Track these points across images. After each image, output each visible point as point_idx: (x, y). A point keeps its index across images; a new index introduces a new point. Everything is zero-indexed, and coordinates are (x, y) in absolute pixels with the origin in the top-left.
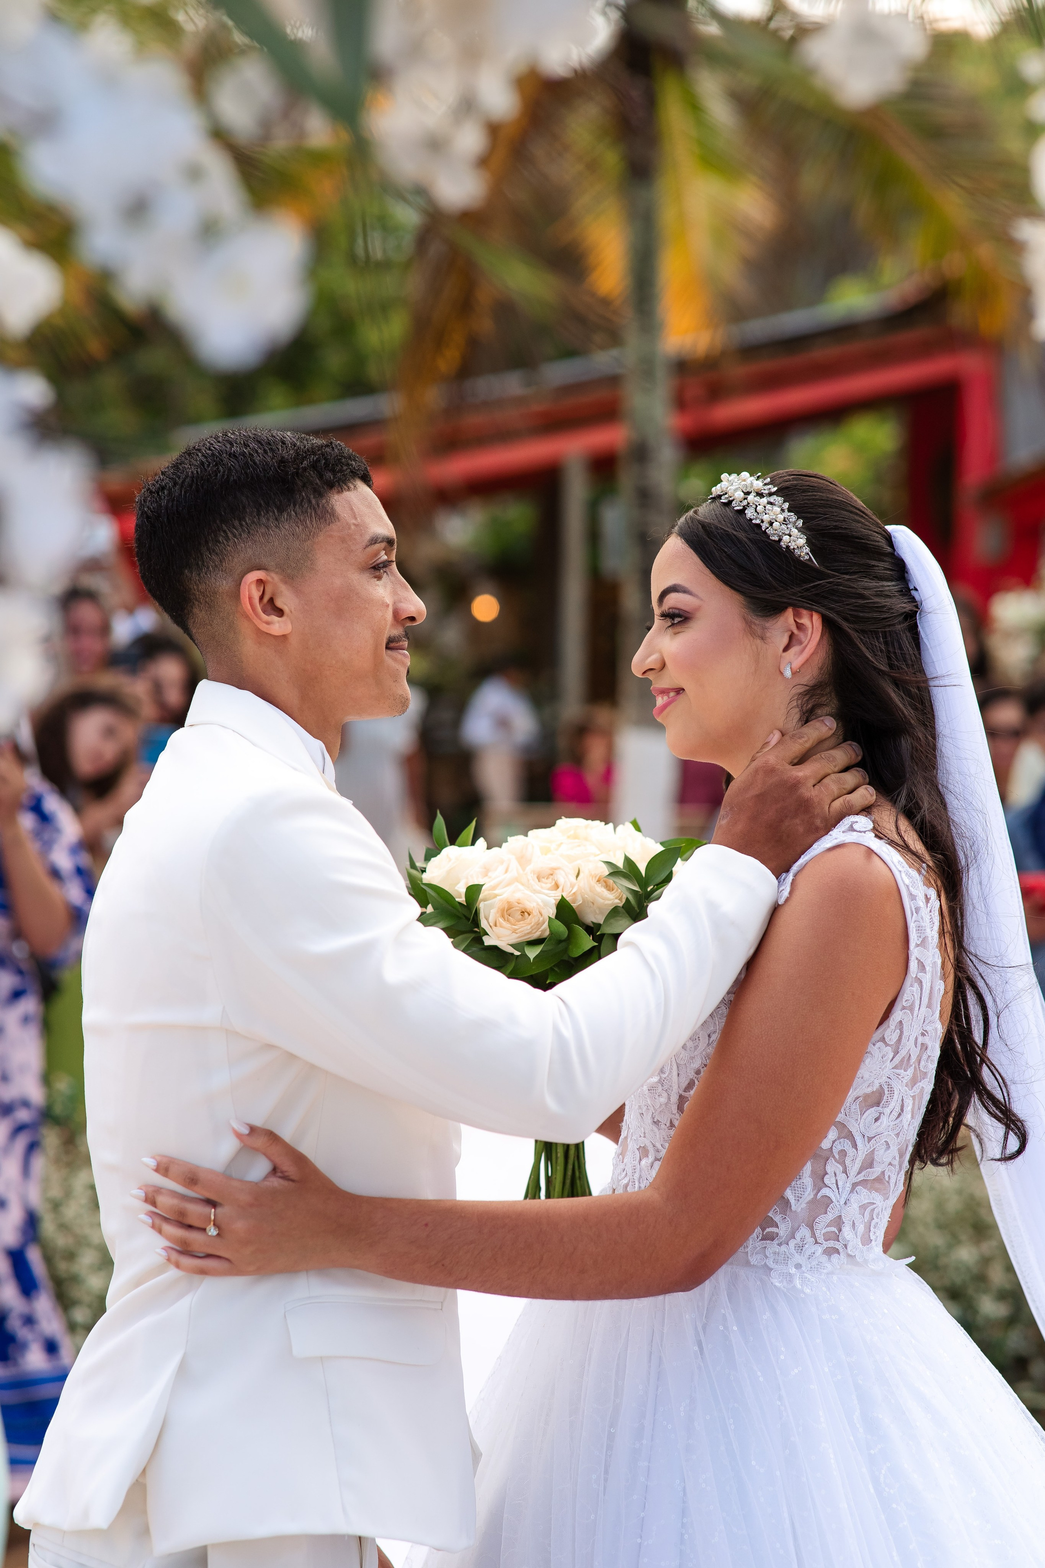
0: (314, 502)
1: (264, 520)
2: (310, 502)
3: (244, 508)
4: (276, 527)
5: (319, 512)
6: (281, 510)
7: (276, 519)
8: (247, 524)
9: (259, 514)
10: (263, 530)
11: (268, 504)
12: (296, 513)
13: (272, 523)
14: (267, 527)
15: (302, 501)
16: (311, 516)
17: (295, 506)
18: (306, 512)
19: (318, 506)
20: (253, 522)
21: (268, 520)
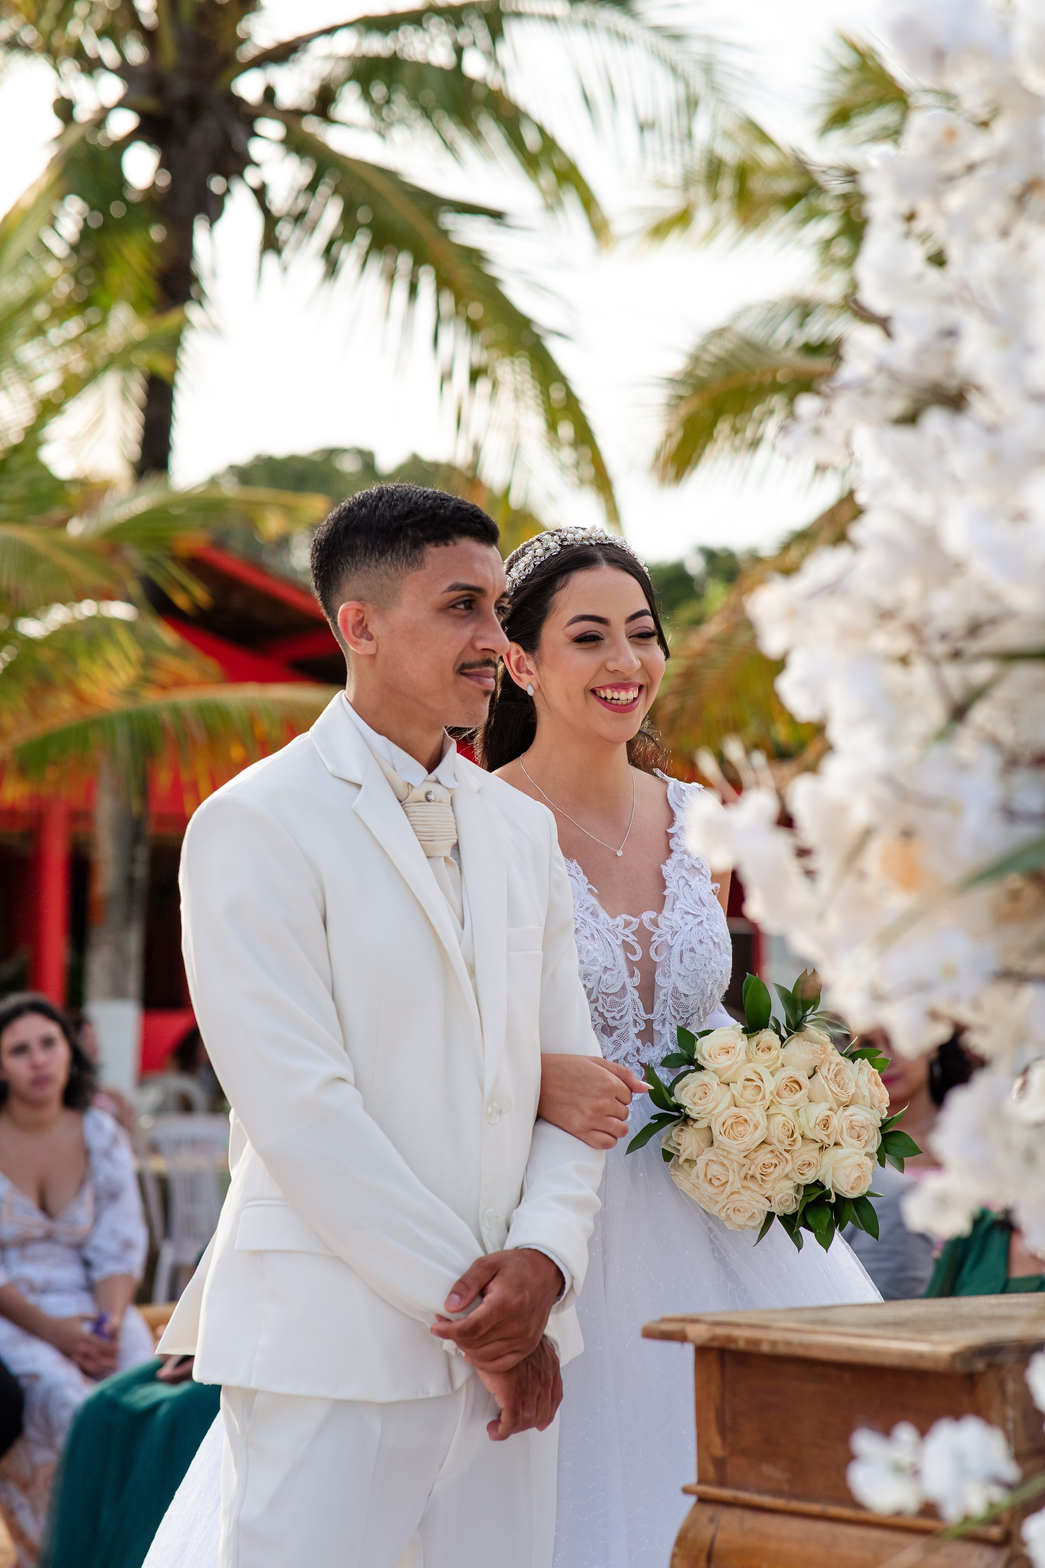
0: (408, 551)
1: (368, 560)
2: (404, 551)
3: (357, 548)
4: (376, 567)
5: (410, 560)
6: (382, 553)
7: (377, 561)
8: (356, 560)
9: (365, 555)
10: (366, 568)
11: (373, 548)
12: (392, 559)
13: (373, 563)
14: (369, 566)
15: (399, 550)
16: (402, 562)
17: (393, 551)
18: (400, 558)
19: (410, 555)
20: (360, 561)
21: (371, 561)
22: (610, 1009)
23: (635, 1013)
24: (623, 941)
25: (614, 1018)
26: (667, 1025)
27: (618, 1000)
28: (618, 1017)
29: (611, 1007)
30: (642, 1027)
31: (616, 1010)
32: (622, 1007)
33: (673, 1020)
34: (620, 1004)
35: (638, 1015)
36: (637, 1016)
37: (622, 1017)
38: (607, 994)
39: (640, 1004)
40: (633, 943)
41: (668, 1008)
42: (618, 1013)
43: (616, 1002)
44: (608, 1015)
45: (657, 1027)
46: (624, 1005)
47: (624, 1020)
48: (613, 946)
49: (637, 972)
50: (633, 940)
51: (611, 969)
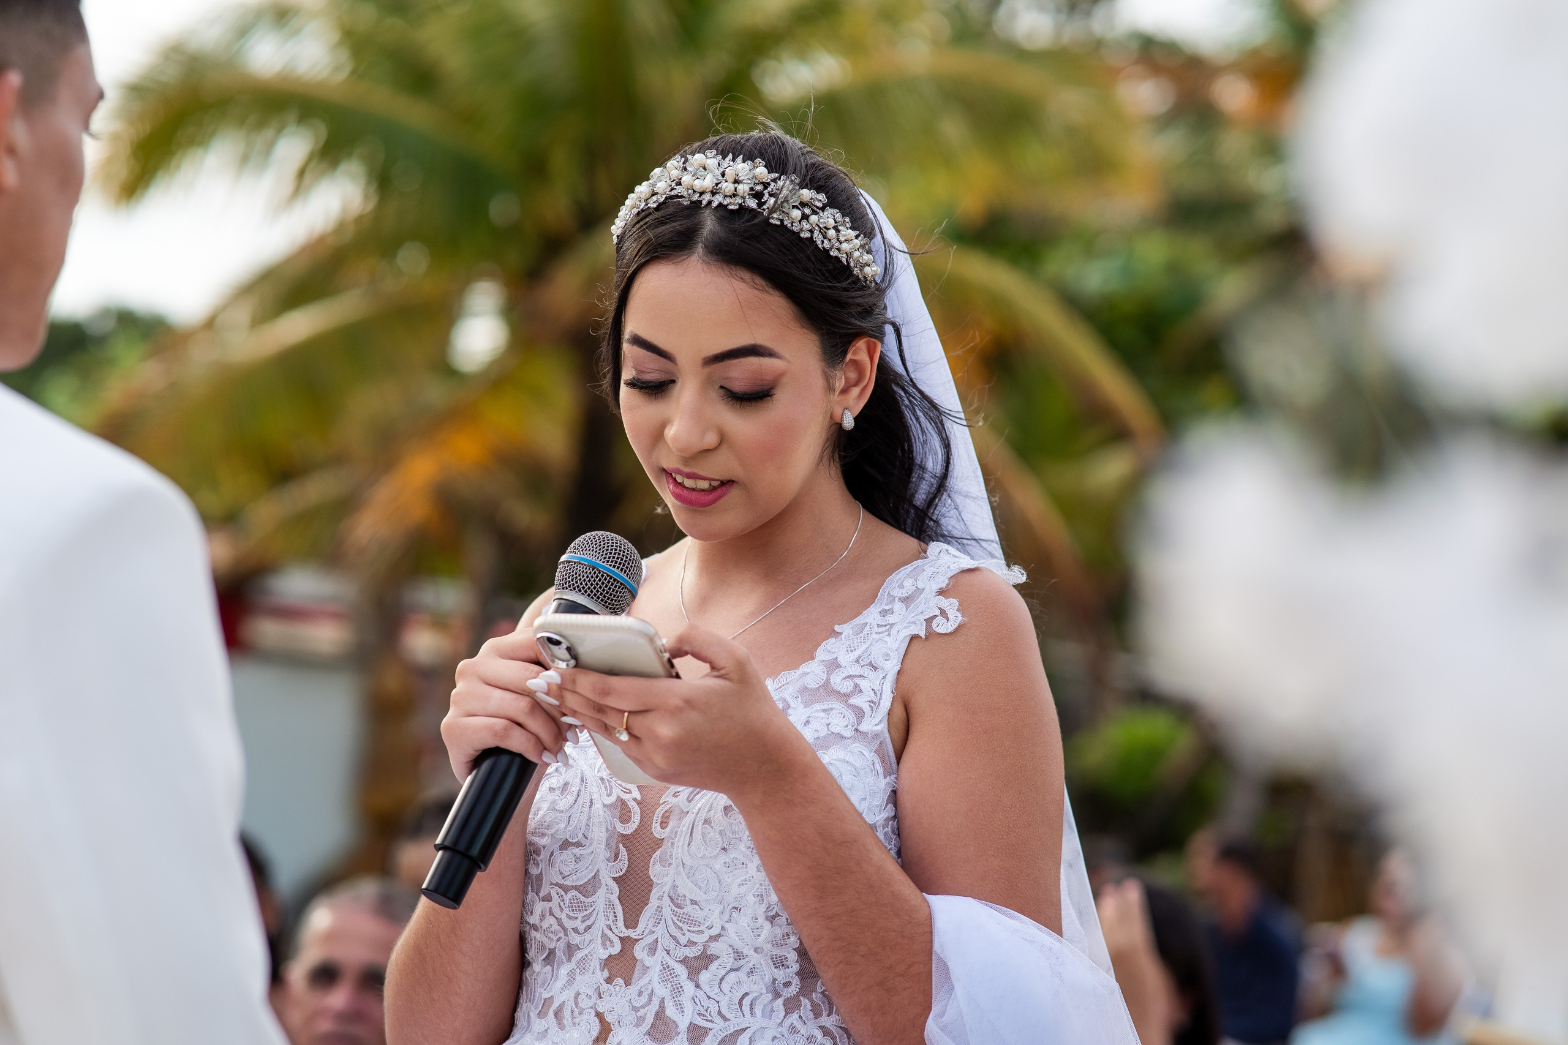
22: (571, 914)
23: (608, 923)
24: (618, 797)
25: (576, 930)
26: (660, 953)
27: (583, 899)
28: (581, 929)
29: (573, 911)
30: (616, 949)
31: (580, 916)
32: (589, 911)
33: (672, 945)
34: (586, 907)
35: (613, 928)
36: (611, 930)
37: (588, 928)
38: (566, 889)
39: (619, 909)
40: (633, 805)
41: (663, 921)
42: (583, 922)
43: (581, 902)
44: (569, 924)
45: (639, 951)
46: (592, 909)
47: (588, 936)
48: (597, 806)
49: (623, 853)
50: (635, 800)
51: (578, 845)
